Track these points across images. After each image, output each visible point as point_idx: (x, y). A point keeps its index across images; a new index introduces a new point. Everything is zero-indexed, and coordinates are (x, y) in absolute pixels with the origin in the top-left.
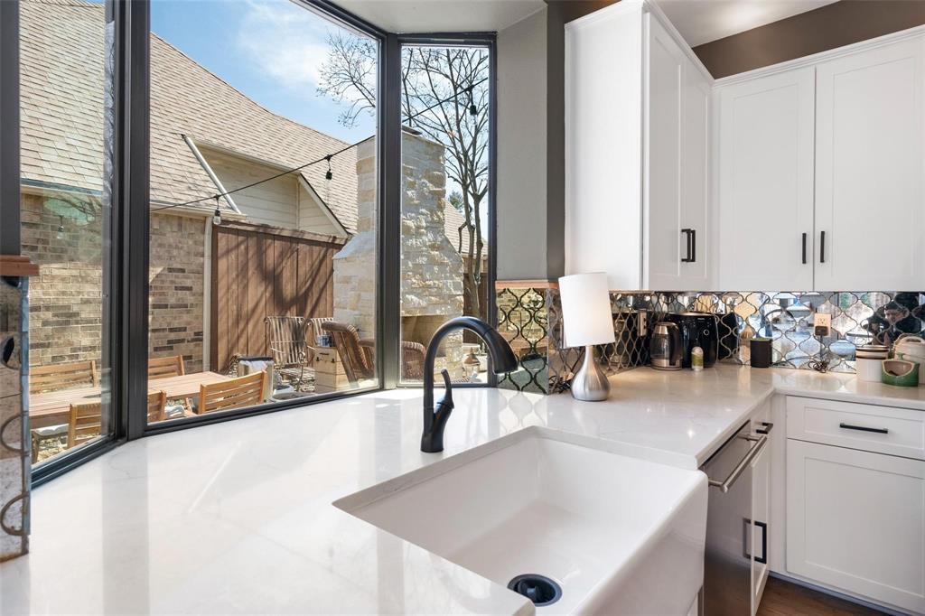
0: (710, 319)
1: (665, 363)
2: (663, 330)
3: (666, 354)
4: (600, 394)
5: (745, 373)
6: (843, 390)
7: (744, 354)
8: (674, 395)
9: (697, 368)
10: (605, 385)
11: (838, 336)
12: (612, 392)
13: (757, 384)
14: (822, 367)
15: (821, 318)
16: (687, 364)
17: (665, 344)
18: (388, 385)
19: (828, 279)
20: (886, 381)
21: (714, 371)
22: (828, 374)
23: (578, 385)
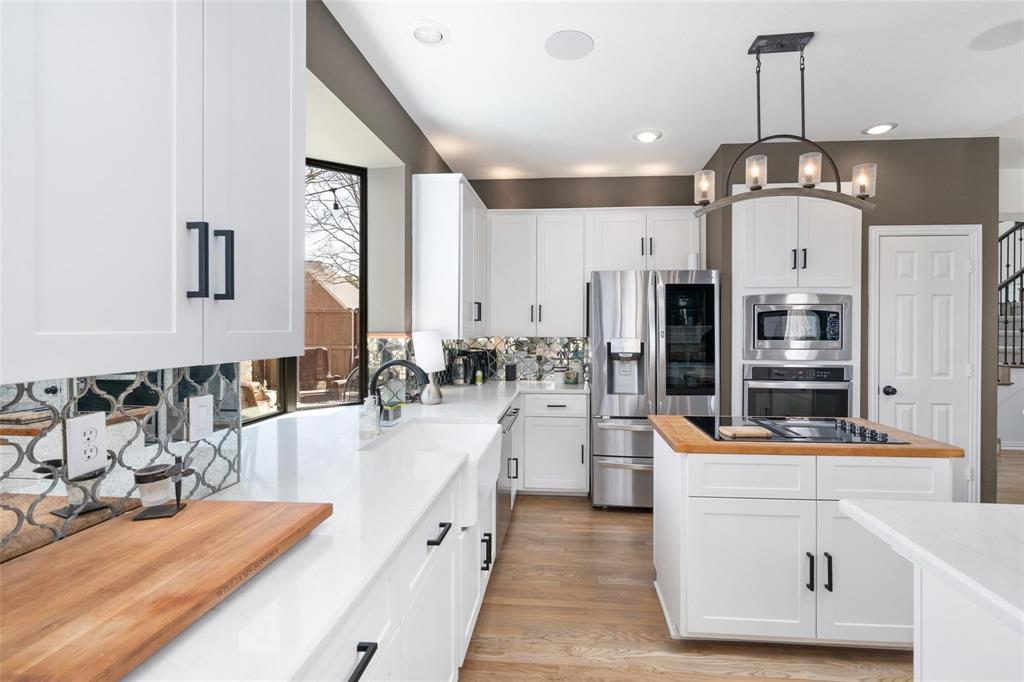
0: (484, 353)
1: (461, 382)
2: (460, 361)
3: (462, 376)
4: (437, 400)
5: (502, 384)
6: (549, 389)
7: (502, 373)
8: (466, 397)
9: (479, 383)
10: (440, 395)
11: (547, 361)
12: (443, 399)
13: (510, 390)
14: (540, 378)
15: (539, 351)
16: (473, 382)
17: (461, 370)
18: (289, 408)
19: (542, 330)
20: (566, 383)
21: (487, 385)
22: (542, 382)
23: (424, 396)
